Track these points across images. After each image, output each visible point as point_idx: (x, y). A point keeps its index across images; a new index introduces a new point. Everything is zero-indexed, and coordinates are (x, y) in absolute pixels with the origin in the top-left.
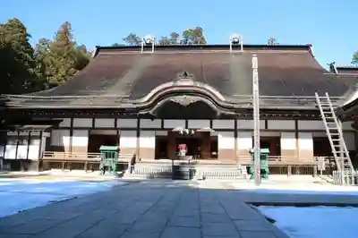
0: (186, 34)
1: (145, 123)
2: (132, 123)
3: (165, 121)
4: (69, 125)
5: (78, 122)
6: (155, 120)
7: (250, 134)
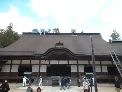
0: (54, 29)
1: (43, 62)
2: (37, 62)
3: (51, 61)
4: (10, 63)
5: (14, 62)
6: (47, 61)
7: (83, 66)
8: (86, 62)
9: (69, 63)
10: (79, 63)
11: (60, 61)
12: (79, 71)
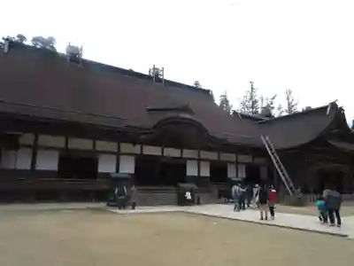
3: (145, 147)
5: (45, 139)
6: (137, 146)
7: (208, 163)
8: (213, 156)
9: (184, 156)
10: (202, 156)
11: (165, 150)
12: (202, 175)
